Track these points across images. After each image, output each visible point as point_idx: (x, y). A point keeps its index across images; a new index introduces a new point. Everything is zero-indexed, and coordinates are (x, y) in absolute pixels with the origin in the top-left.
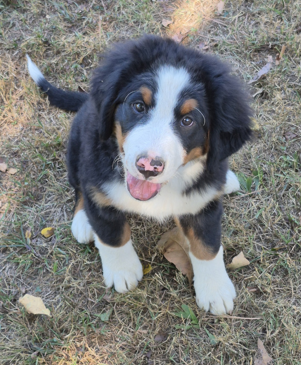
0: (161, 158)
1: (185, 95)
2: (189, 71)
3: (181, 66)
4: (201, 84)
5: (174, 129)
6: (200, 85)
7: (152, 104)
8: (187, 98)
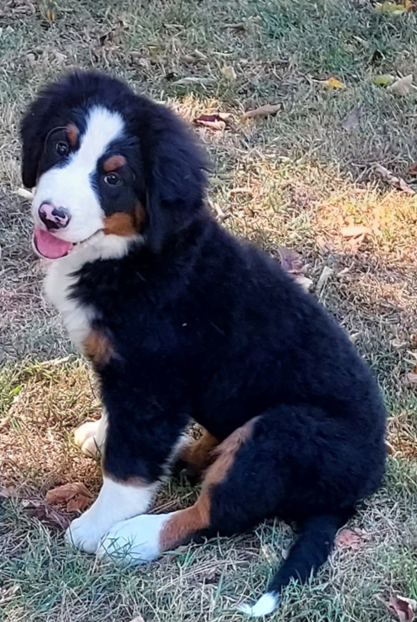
0: (66, 209)
1: (114, 147)
2: (124, 119)
3: (116, 110)
4: (135, 137)
5: (93, 182)
6: (135, 139)
7: (75, 147)
8: (116, 153)
